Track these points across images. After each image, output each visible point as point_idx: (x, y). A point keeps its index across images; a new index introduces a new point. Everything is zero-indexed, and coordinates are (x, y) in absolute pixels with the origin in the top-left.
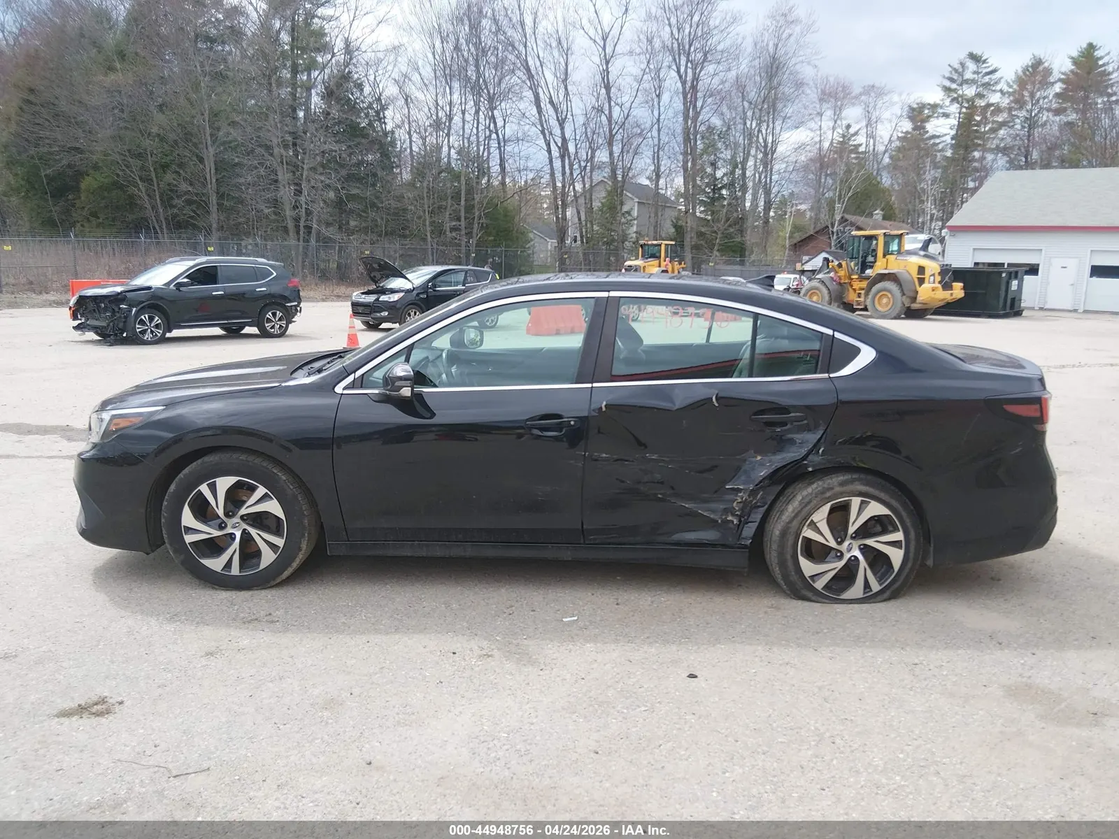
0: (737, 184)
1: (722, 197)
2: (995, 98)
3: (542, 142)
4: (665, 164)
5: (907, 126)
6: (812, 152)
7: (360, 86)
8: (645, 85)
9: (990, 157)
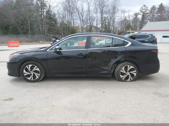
0: (109, 25)
1: (107, 27)
2: (148, 12)
3: (79, 19)
4: (98, 23)
5: (135, 16)
6: (120, 20)
7: (51, 12)
8: (95, 11)
9: (147, 20)
